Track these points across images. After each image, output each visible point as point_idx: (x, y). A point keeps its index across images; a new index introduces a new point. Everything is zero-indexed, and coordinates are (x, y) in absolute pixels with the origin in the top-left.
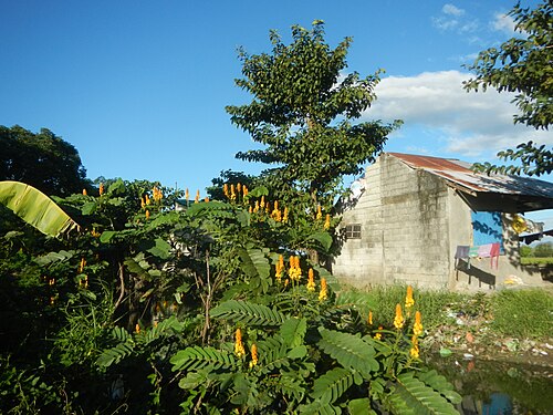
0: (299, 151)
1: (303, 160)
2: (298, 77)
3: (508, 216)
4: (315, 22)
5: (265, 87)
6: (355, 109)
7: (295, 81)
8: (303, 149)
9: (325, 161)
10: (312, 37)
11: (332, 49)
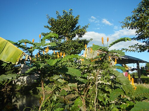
0: (64, 46)
1: (66, 49)
2: (64, 25)
3: (123, 65)
4: (70, 10)
5: (55, 27)
6: (81, 35)
7: (63, 26)
8: (66, 46)
9: (72, 49)
10: (69, 14)
11: (74, 18)
